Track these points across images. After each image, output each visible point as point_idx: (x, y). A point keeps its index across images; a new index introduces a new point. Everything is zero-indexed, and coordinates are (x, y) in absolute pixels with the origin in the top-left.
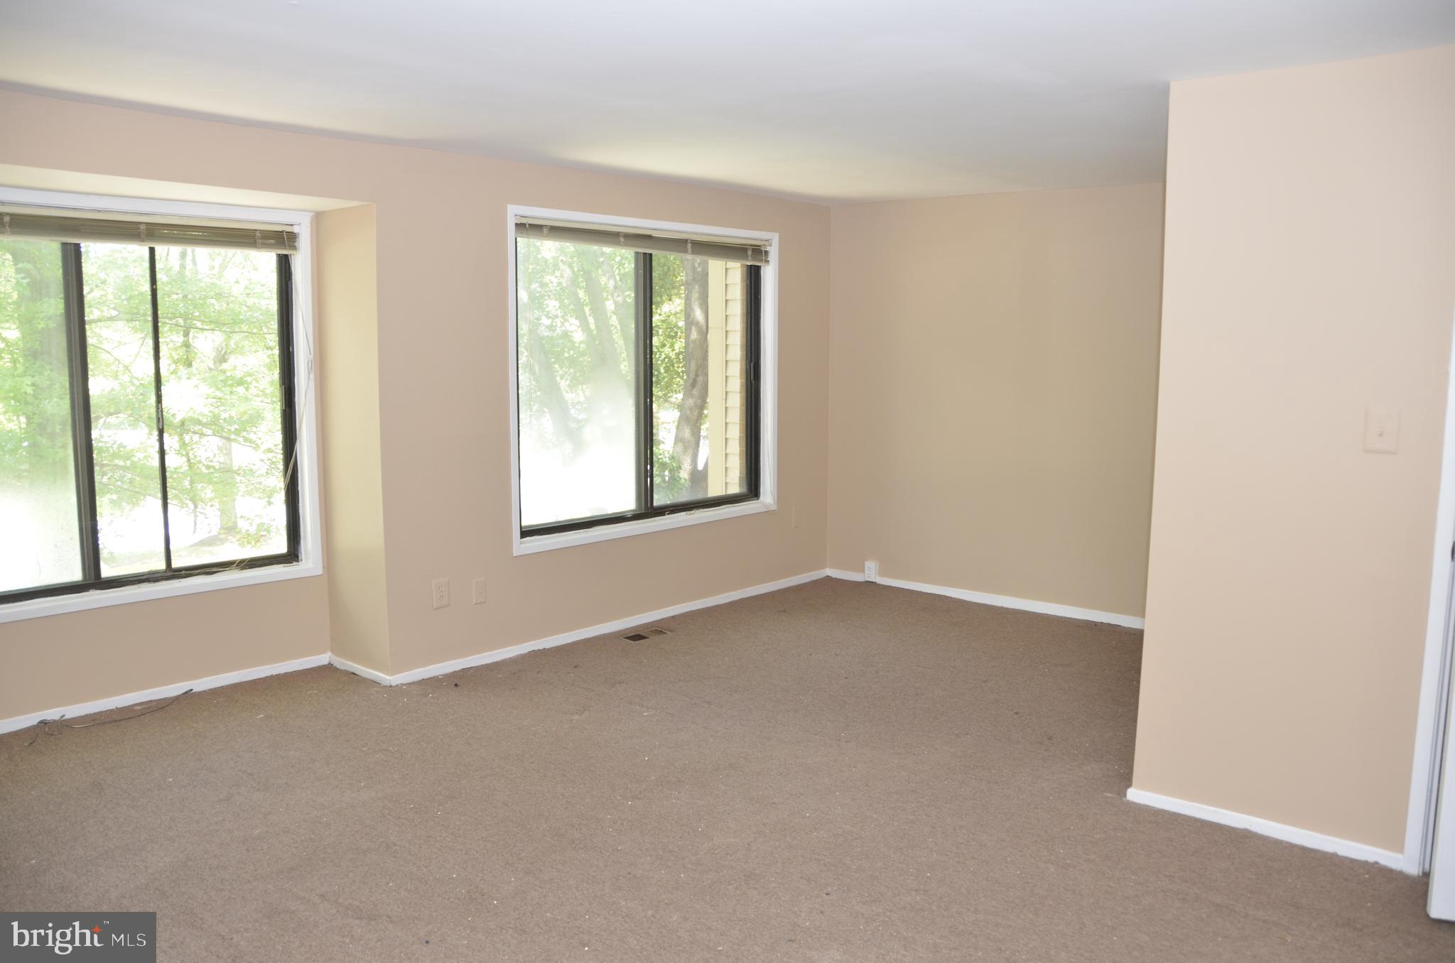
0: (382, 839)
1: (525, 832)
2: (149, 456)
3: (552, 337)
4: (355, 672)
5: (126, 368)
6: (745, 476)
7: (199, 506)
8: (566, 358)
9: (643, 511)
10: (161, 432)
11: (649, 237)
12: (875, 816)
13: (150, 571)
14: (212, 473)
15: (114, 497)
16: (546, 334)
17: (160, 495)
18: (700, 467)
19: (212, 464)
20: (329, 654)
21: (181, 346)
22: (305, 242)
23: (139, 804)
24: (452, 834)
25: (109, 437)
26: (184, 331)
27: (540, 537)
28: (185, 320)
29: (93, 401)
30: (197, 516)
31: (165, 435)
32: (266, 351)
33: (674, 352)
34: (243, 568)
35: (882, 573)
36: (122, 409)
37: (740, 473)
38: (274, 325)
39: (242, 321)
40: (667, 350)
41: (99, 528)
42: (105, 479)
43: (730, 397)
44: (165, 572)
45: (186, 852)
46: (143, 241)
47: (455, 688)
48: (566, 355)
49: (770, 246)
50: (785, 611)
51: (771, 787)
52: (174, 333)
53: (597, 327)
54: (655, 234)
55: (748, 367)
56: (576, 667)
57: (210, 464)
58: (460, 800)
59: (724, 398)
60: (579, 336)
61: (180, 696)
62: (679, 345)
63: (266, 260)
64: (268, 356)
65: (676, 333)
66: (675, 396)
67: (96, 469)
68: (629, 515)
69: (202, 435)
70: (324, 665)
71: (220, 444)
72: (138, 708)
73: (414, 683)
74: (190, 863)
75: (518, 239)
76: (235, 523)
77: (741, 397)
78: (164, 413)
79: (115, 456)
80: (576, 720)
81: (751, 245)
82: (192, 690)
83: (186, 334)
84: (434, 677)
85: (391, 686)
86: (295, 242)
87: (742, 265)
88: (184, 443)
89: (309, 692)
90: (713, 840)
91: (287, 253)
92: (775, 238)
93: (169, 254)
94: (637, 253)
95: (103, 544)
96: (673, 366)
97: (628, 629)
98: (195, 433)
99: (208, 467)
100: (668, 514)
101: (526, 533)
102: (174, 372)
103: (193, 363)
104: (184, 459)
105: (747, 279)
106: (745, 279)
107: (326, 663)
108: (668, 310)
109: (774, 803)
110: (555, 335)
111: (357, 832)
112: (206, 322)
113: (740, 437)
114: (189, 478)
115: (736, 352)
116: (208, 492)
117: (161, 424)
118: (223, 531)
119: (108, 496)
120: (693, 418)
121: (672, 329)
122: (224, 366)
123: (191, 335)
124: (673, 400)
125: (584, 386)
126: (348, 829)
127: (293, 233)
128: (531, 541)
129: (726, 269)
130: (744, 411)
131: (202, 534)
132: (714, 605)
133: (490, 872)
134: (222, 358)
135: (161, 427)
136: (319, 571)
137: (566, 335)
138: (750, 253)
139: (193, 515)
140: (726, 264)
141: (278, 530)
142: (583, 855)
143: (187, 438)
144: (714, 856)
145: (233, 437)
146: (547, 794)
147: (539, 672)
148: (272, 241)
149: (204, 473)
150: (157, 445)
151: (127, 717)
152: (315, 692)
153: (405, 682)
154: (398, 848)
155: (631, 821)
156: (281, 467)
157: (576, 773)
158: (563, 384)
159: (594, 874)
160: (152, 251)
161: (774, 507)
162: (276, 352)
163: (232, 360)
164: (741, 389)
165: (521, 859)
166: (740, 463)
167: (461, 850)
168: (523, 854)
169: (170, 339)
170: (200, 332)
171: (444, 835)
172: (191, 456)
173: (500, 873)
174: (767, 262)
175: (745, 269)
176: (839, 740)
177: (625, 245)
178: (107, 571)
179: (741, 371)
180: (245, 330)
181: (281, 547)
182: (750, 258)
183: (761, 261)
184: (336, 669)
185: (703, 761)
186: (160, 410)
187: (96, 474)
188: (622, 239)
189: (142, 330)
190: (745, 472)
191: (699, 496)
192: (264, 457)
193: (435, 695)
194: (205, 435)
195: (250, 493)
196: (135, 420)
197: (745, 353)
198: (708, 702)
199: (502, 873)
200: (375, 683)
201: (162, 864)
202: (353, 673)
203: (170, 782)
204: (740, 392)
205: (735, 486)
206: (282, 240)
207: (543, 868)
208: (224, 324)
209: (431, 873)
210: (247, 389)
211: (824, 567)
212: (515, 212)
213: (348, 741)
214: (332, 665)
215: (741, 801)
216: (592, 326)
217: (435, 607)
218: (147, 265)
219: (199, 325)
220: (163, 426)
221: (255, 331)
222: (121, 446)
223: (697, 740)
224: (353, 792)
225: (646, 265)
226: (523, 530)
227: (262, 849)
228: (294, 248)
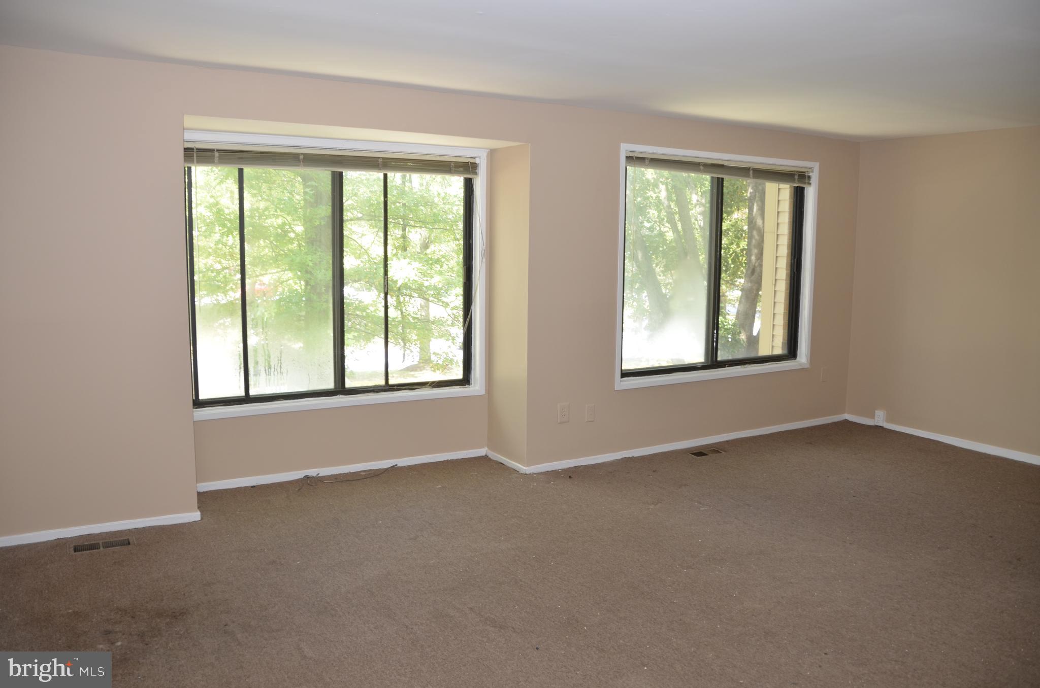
0: (512, 576)
1: (609, 582)
2: (378, 310)
3: (651, 236)
4: (503, 462)
5: (366, 251)
6: (786, 342)
7: (407, 344)
8: (660, 251)
9: (710, 364)
10: (386, 294)
11: (722, 166)
12: (868, 601)
13: (376, 385)
14: (417, 322)
15: (356, 334)
16: (647, 233)
17: (383, 336)
18: (755, 333)
19: (417, 316)
20: (486, 449)
21: (400, 238)
22: (482, 170)
23: (360, 535)
24: (560, 578)
25: (353, 296)
26: (402, 227)
27: (635, 378)
28: (404, 220)
29: (346, 273)
30: (405, 350)
31: (389, 296)
32: (454, 242)
33: (740, 248)
34: (433, 387)
35: (888, 420)
36: (363, 278)
37: (783, 340)
38: (461, 225)
39: (440, 221)
40: (734, 246)
41: (345, 354)
42: (350, 324)
43: (778, 283)
44: (384, 386)
45: (387, 570)
46: (380, 169)
47: (569, 479)
48: (661, 249)
49: (812, 172)
50: (811, 443)
51: (790, 571)
52: (397, 228)
53: (684, 229)
54: (726, 164)
55: (792, 261)
56: (654, 471)
57: (415, 316)
58: (566, 556)
59: (774, 283)
60: (670, 236)
61: (389, 468)
62: (744, 244)
63: (456, 183)
64: (456, 245)
65: (742, 235)
66: (739, 280)
67: (346, 316)
68: (699, 366)
69: (411, 296)
70: (483, 456)
71: (423, 304)
72: (363, 473)
73: (542, 473)
74: (389, 577)
75: (628, 167)
76: (430, 358)
77: (786, 283)
78: (389, 282)
79: (356, 308)
80: (652, 509)
81: (797, 172)
82: (397, 465)
83: (404, 230)
84: (556, 470)
85: (526, 474)
86: (476, 169)
87: (790, 186)
88: (400, 302)
89: (471, 473)
90: (743, 604)
91: (471, 177)
92: (816, 166)
93: (395, 178)
94: (712, 178)
95: (347, 365)
96: (738, 259)
97: (694, 447)
98: (406, 295)
99: (414, 318)
100: (727, 367)
101: (625, 374)
102: (396, 255)
103: (408, 249)
104: (399, 312)
105: (794, 197)
106: (792, 196)
107: (484, 454)
108: (736, 217)
109: (791, 583)
110: (653, 234)
111: (497, 569)
112: (417, 221)
113: (784, 313)
114: (401, 325)
115: (784, 250)
116: (413, 336)
117: (386, 289)
118: (421, 361)
119: (353, 334)
120: (751, 297)
121: (738, 231)
122: (428, 251)
123: (407, 230)
124: (737, 283)
125: (673, 272)
126: (491, 567)
127: (475, 163)
128: (628, 381)
129: (779, 189)
130: (788, 294)
131: (409, 363)
132: (758, 435)
133: (583, 607)
134: (425, 246)
135: (386, 291)
136: (483, 392)
137: (661, 234)
138: (796, 177)
139: (403, 349)
140: (779, 185)
141: (457, 362)
142: (649, 604)
143: (402, 299)
144: (743, 615)
145: (431, 299)
146: (627, 558)
147: (628, 473)
148: (462, 169)
149: (412, 322)
150: (383, 302)
151: (356, 479)
152: (476, 473)
153: (535, 472)
154: (523, 583)
155: (685, 584)
156: (461, 320)
157: (648, 545)
158: (658, 270)
159: (655, 617)
160: (385, 176)
161: (807, 366)
162: (462, 242)
163: (432, 248)
164: (786, 278)
165: (606, 601)
166: (784, 333)
167: (565, 590)
168: (608, 598)
169: (395, 232)
170: (413, 228)
171: (554, 578)
172: (404, 310)
173: (590, 608)
174: (810, 184)
175: (793, 189)
176: (845, 542)
177: (705, 172)
178: (349, 384)
179: (787, 265)
180: (442, 227)
181: (458, 374)
182: (796, 181)
183: (805, 183)
184: (490, 460)
185: (741, 547)
186: (386, 280)
187: (345, 320)
188: (702, 168)
189: (376, 227)
190: (786, 339)
191: (752, 355)
192: (450, 312)
193: (555, 483)
194: (413, 297)
195: (441, 337)
196: (370, 285)
197: (790, 251)
198: (748, 505)
199: (591, 609)
200: (515, 471)
201: (372, 575)
202: (501, 463)
203: (380, 524)
204: (786, 280)
205: (779, 349)
206: (467, 168)
207: (620, 609)
208: (428, 223)
209: (544, 603)
210: (441, 267)
211: (844, 413)
212: (625, 148)
213: (495, 508)
214: (488, 456)
215: (766, 578)
216: (680, 228)
217: (559, 422)
218: (382, 184)
219: (412, 223)
220: (387, 291)
221: (448, 228)
222: (360, 302)
223: (738, 531)
224: (496, 543)
225: (718, 186)
226: (623, 372)
227: (435, 574)
228: (476, 173)
